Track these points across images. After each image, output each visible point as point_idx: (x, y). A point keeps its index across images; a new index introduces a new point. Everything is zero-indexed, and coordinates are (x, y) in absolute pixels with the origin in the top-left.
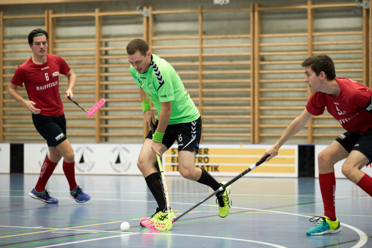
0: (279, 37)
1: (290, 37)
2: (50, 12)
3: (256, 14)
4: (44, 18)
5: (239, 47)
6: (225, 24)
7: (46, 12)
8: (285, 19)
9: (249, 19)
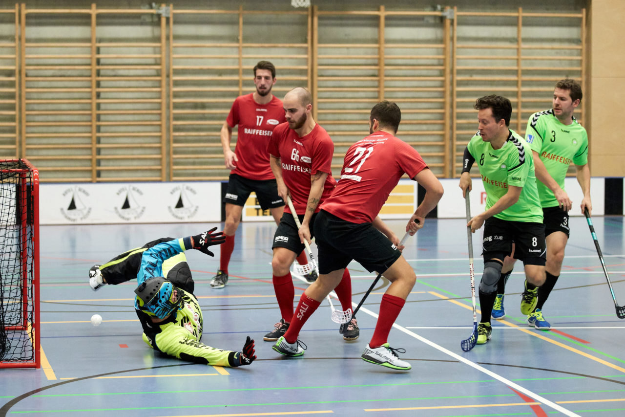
0: (335, 48)
1: (348, 48)
2: (23, 5)
3: (316, 20)
4: (14, 14)
5: (282, 58)
6: (264, 29)
7: (17, 5)
8: (342, 25)
9: (305, 24)
